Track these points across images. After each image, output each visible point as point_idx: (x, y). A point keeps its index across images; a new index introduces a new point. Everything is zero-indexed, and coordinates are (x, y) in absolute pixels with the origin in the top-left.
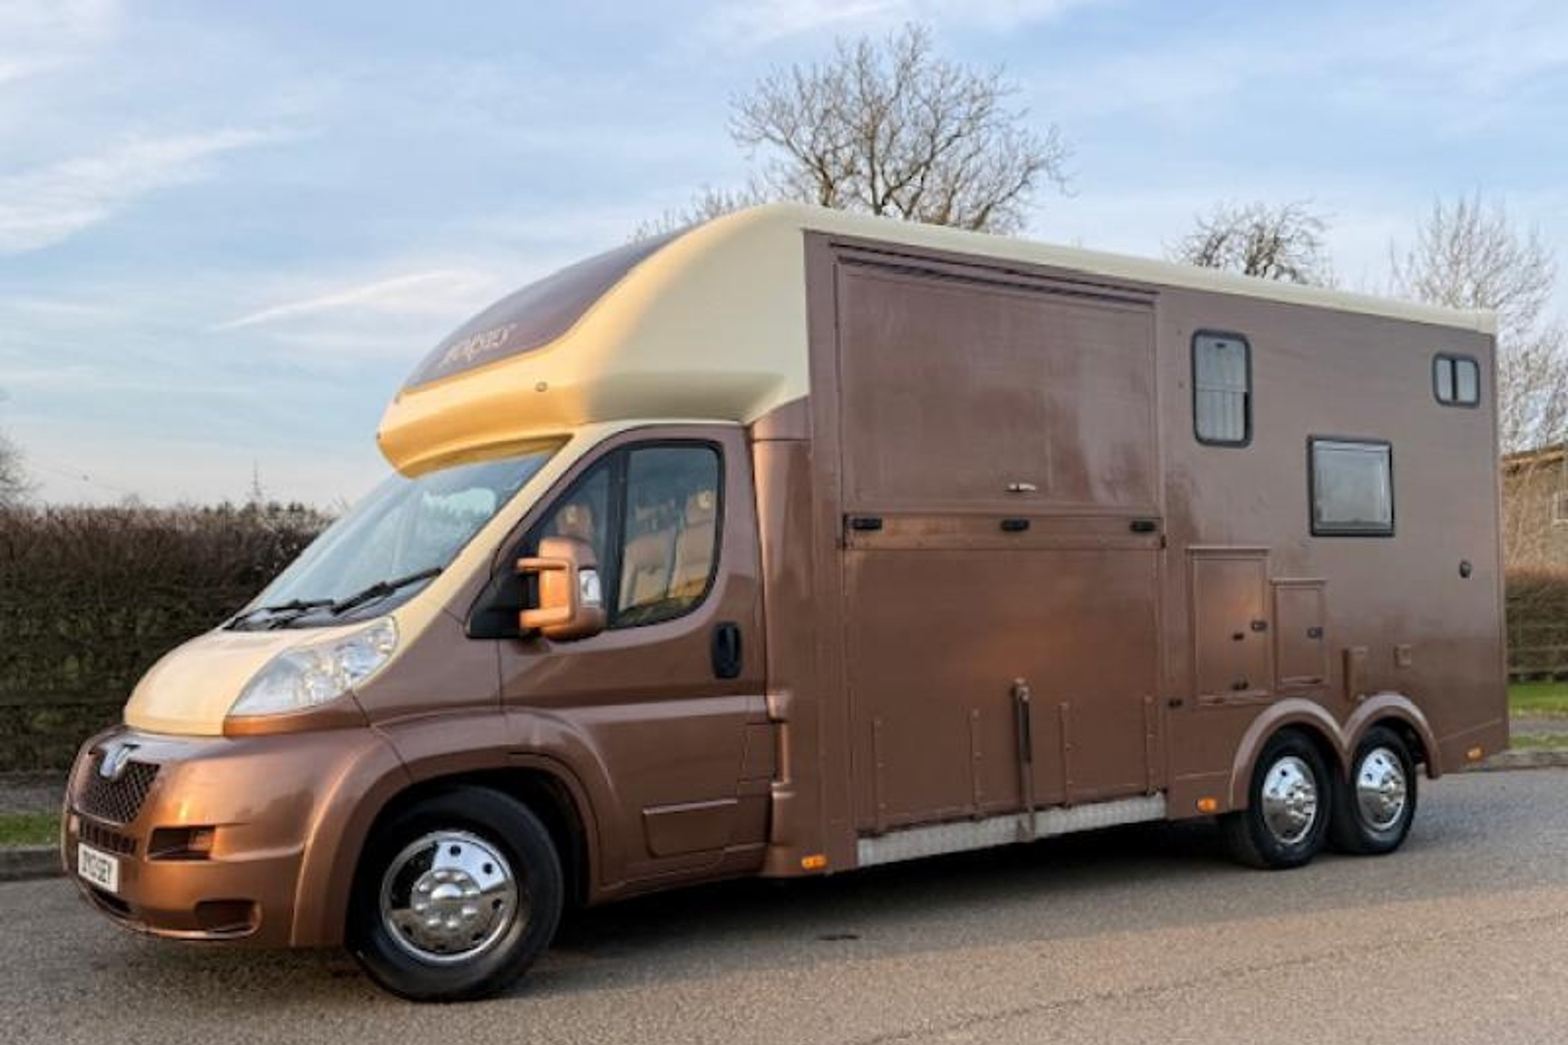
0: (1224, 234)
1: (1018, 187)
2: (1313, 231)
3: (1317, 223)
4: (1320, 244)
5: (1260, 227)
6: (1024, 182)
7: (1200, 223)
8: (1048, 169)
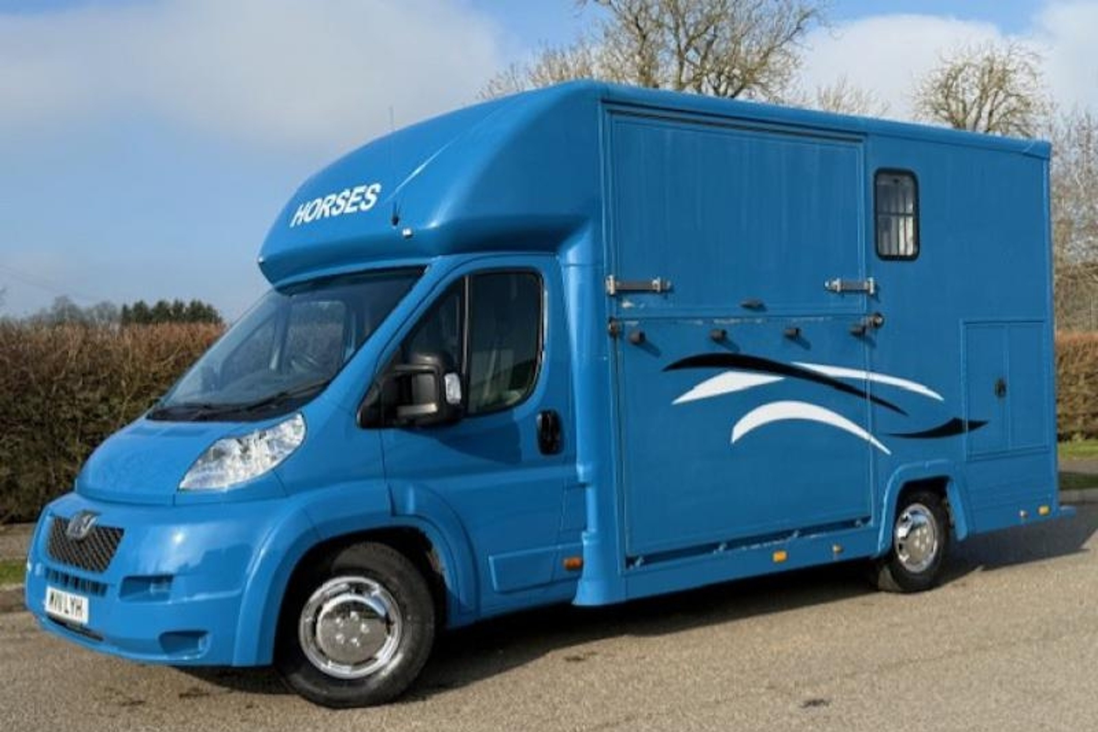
0: (962, 67)
1: (795, 32)
2: (1033, 63)
3: (1036, 56)
4: (1041, 74)
5: (991, 60)
6: (798, 28)
7: (941, 58)
8: (818, 16)
